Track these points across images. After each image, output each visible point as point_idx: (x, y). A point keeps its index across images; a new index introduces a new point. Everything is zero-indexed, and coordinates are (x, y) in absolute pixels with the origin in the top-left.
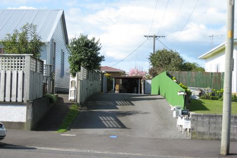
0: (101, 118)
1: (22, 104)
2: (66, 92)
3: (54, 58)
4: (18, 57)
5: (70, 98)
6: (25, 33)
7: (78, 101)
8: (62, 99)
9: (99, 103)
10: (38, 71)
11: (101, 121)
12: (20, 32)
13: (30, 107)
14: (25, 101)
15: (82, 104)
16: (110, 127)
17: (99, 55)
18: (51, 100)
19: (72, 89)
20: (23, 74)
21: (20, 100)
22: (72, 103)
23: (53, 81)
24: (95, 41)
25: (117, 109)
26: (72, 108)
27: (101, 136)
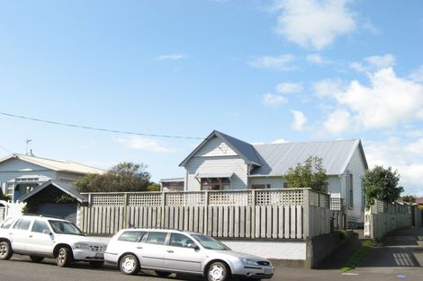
0: (394, 255)
1: (301, 240)
2: (361, 227)
3: (351, 191)
4: (296, 191)
5: (365, 234)
6: (308, 167)
7: (372, 237)
8: (357, 234)
9: (398, 238)
10: (322, 205)
11: (393, 258)
12: (304, 165)
13: (310, 243)
14: (305, 238)
15: (377, 240)
16: (401, 266)
17: (397, 186)
18: (341, 236)
19: (367, 224)
20: (302, 209)
21: (299, 236)
22: (368, 239)
23: (345, 215)
24: (392, 171)
25: (417, 244)
26: (365, 244)
27: (387, 275)
